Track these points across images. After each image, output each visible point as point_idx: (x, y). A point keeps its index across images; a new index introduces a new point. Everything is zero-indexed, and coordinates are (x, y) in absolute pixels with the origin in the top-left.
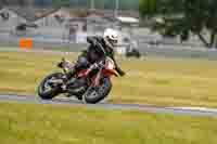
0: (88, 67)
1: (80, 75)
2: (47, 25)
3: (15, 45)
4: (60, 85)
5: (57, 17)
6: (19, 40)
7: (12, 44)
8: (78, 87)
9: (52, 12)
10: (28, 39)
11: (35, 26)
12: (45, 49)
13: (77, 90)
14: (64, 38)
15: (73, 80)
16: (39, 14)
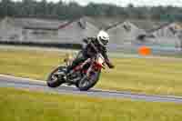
0: (83, 61)
1: (77, 68)
2: (163, 35)
3: (137, 53)
4: (63, 76)
5: (171, 29)
6: (140, 48)
7: (133, 52)
8: (76, 77)
9: (167, 25)
10: (147, 47)
11: (152, 37)
12: (162, 55)
13: (75, 80)
14: (177, 47)
15: (72, 72)
16: (155, 27)
